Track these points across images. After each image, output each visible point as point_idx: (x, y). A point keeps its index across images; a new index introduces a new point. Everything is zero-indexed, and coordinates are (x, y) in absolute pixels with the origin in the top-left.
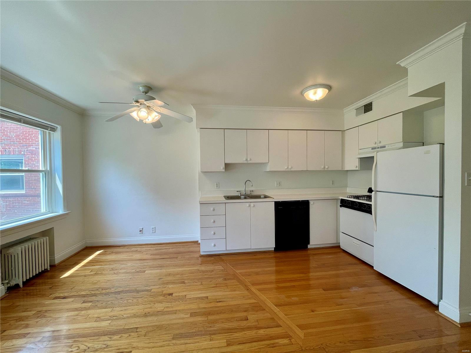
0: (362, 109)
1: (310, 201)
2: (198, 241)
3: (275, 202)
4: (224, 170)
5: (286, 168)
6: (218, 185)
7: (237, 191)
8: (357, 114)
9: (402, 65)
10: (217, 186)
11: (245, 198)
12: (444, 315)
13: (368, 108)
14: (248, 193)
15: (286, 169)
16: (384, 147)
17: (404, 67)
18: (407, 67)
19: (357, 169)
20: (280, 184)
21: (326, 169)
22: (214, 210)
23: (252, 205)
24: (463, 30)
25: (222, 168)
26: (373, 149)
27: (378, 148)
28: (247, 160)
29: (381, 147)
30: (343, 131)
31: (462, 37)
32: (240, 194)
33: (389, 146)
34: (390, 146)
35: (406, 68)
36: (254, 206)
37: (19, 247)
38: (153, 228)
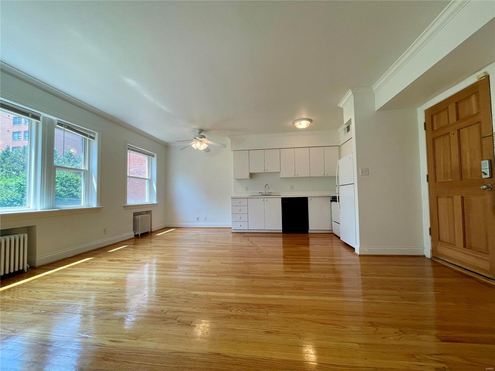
3: (282, 198)
8: (345, 133)
9: (340, 106)
10: (246, 190)
14: (268, 194)
18: (342, 108)
20: (292, 188)
22: (240, 202)
23: (265, 199)
25: (247, 176)
28: (264, 170)
30: (340, 146)
31: (353, 95)
32: (262, 194)
36: (267, 200)
37: (140, 216)
38: (205, 217)
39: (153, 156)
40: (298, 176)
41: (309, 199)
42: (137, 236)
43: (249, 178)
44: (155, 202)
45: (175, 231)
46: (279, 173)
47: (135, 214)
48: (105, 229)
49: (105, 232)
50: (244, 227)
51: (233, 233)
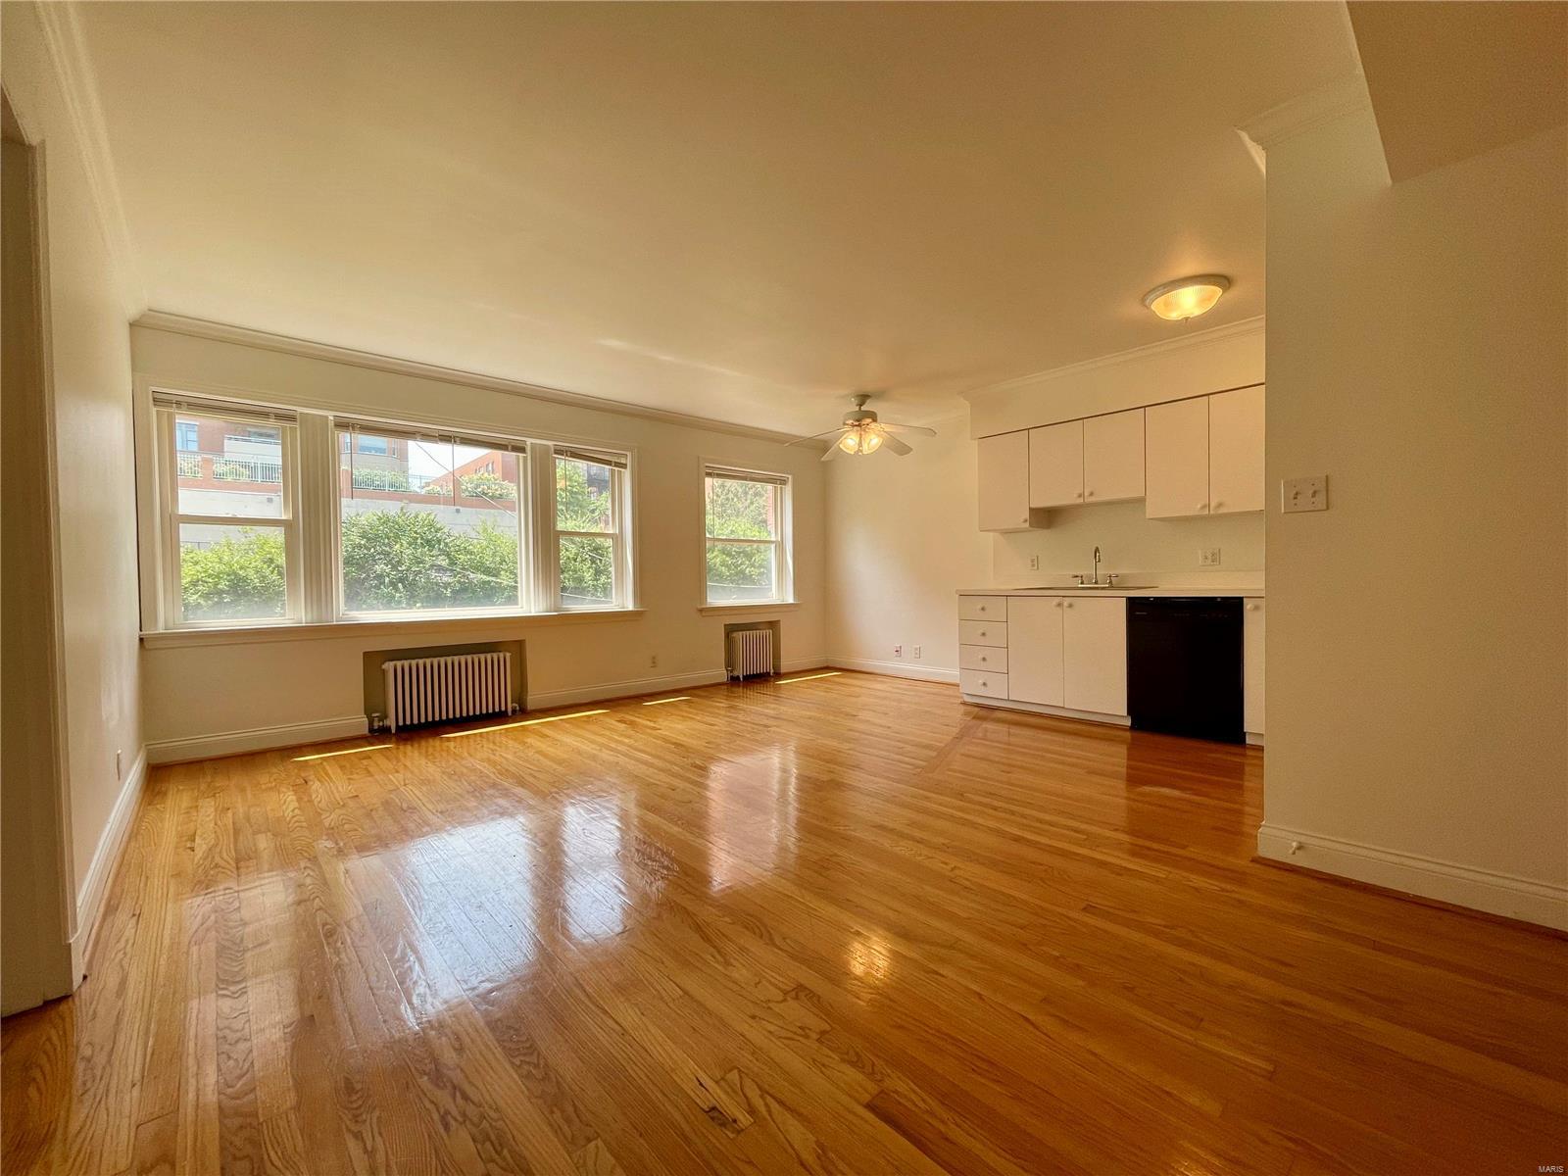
1: (1246, 601)
3: (1131, 599)
6: (1036, 563)
7: (1075, 577)
10: (1033, 566)
15: (1202, 508)
20: (1215, 557)
22: (984, 609)
23: (1066, 602)
25: (1026, 520)
32: (1082, 582)
36: (1070, 606)
37: (740, 633)
38: (916, 649)
39: (783, 482)
40: (1222, 511)
41: (1248, 606)
42: (734, 681)
43: (1027, 525)
44: (790, 600)
45: (837, 679)
46: (1142, 501)
47: (730, 630)
48: (654, 658)
49: (654, 663)
50: (997, 691)
51: (964, 703)
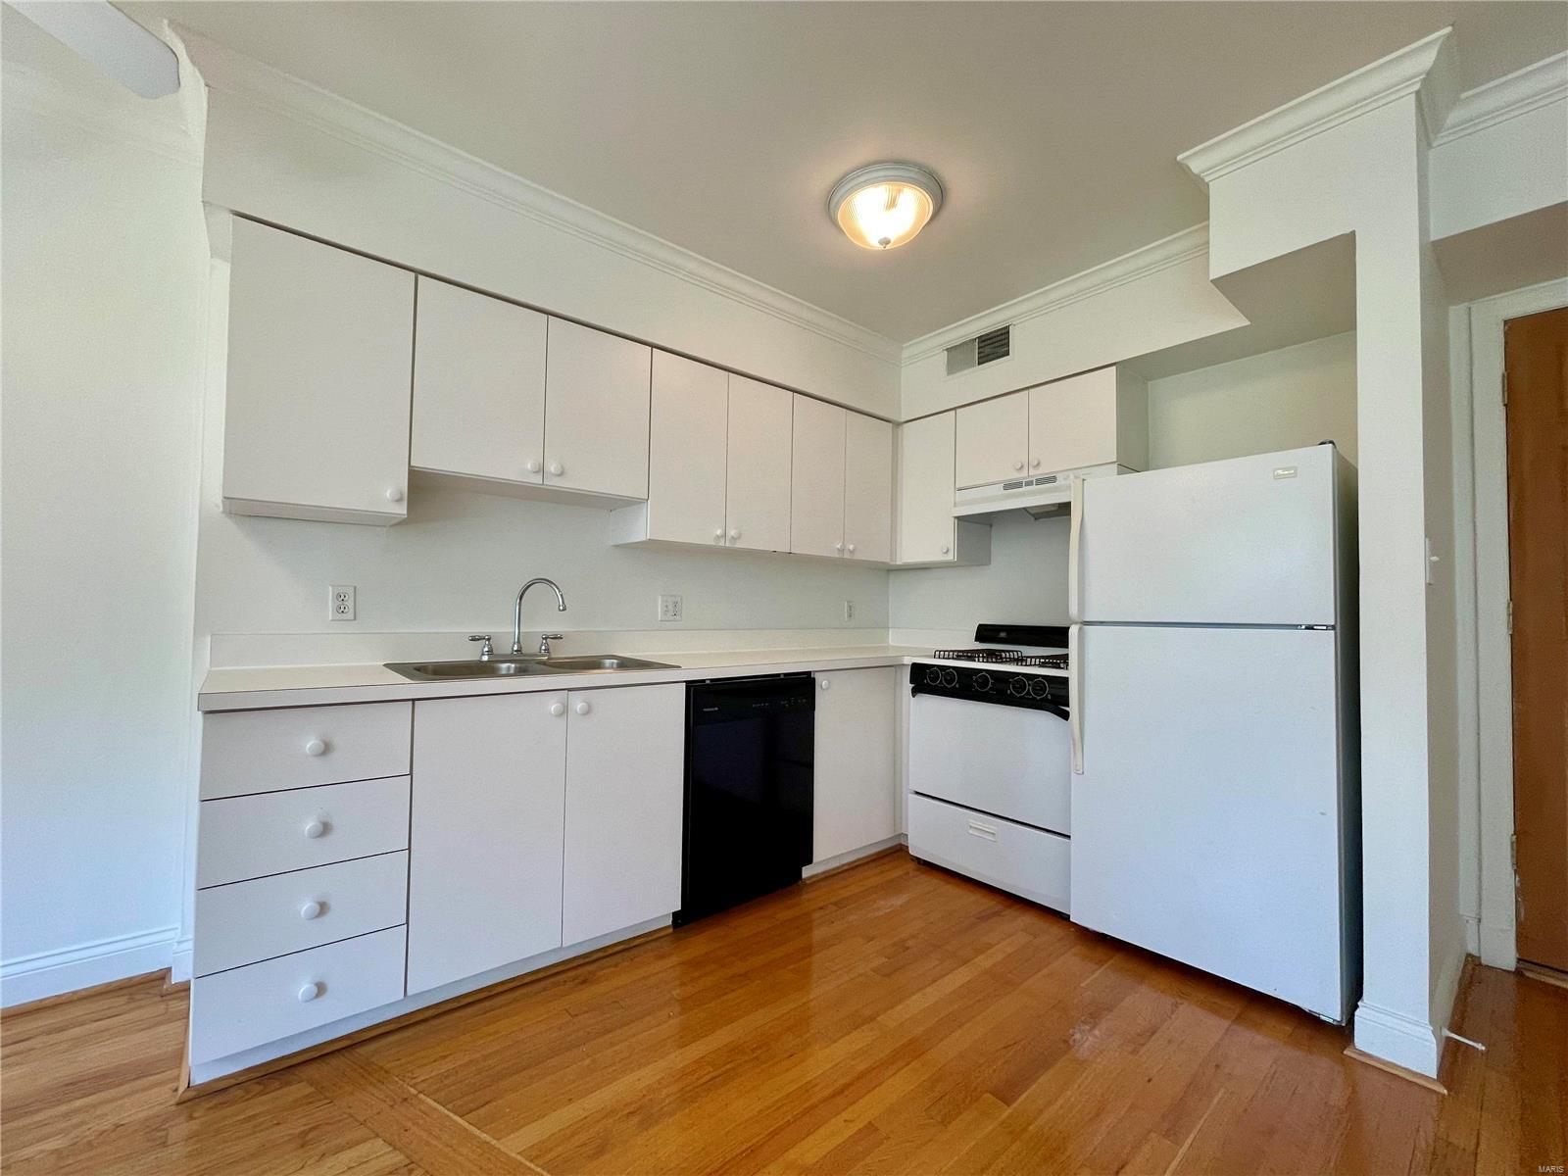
0: (973, 351)
1: (818, 677)
2: (164, 975)
3: (690, 685)
4: (402, 510)
5: (719, 532)
6: (350, 603)
7: (474, 639)
8: (953, 367)
9: (1196, 166)
10: (341, 610)
11: (522, 671)
12: (1378, 1060)
13: (994, 345)
14: (533, 647)
15: (718, 537)
16: (1052, 479)
17: (1197, 176)
18: (1207, 180)
19: (951, 557)
20: (675, 610)
21: (847, 556)
22: (326, 749)
23: (578, 703)
24: (1427, 59)
25: (388, 494)
26: (1007, 487)
27: (1029, 483)
28: (541, 470)
29: (1040, 482)
30: (897, 425)
31: (1417, 87)
32: (490, 652)
33: (1068, 476)
34: (1072, 477)
35: (1202, 179)
40: (739, 545)
41: (822, 682)
43: (404, 513)
46: (637, 504)
